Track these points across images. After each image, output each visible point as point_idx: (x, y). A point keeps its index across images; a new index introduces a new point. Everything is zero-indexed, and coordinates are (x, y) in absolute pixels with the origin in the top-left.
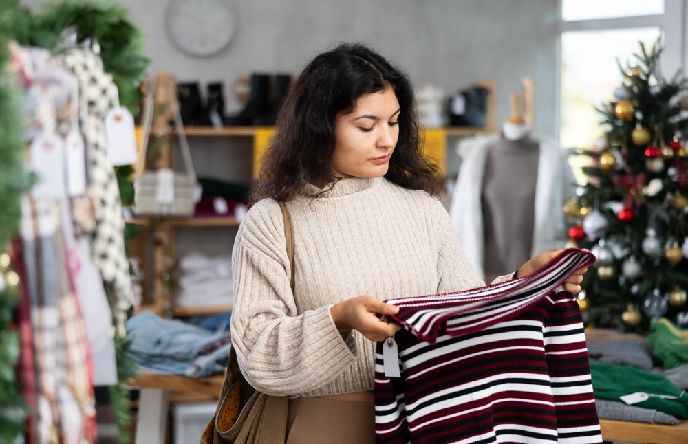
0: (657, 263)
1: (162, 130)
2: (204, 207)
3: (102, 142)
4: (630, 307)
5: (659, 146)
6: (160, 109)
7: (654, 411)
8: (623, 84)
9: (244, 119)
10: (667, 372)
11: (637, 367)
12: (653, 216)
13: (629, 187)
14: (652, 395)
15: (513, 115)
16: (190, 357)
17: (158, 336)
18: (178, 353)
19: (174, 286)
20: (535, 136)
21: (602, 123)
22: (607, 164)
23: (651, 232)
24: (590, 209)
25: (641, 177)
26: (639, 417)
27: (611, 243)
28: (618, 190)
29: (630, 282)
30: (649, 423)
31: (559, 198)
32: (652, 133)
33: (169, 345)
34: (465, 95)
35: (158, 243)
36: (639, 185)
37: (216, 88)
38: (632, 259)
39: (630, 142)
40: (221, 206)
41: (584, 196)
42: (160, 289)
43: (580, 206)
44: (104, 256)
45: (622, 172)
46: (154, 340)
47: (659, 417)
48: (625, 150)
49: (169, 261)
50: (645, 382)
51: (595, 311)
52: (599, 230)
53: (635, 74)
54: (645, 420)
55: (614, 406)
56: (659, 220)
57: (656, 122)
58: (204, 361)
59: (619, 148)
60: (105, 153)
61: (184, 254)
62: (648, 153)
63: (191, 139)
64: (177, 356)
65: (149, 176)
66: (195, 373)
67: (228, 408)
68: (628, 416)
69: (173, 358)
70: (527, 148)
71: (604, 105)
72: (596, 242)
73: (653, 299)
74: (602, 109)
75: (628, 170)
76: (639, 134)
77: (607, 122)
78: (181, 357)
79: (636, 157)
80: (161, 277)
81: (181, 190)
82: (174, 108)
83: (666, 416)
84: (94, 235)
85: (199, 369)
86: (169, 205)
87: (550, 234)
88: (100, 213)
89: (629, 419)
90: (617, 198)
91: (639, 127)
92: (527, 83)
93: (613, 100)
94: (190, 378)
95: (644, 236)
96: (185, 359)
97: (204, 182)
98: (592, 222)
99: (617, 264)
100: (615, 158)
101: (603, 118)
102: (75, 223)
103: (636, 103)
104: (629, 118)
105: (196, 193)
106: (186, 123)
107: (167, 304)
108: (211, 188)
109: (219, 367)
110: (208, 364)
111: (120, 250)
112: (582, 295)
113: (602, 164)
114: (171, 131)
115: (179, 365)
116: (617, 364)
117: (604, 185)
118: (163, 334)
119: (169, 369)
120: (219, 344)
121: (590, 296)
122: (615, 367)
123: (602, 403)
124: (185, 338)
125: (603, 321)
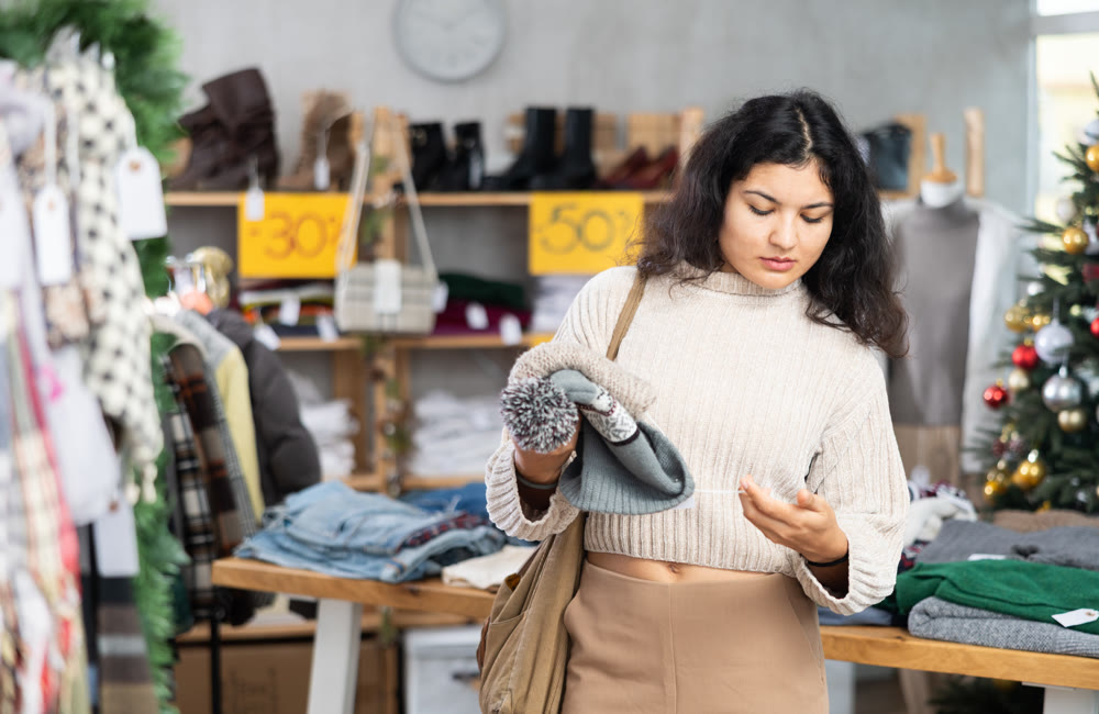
1: (383, 198)
2: (451, 319)
3: (109, 203)
6: (379, 165)
9: (515, 180)
15: (937, 169)
16: (389, 550)
17: (342, 519)
18: (370, 544)
19: (403, 444)
20: (970, 203)
21: (1066, 179)
22: (1074, 244)
24: (1046, 319)
26: (1080, 648)
27: (1082, 369)
28: (1090, 287)
30: (1096, 658)
33: (358, 532)
35: (378, 376)
37: (470, 131)
40: (477, 317)
41: (1039, 297)
42: (381, 449)
43: (1032, 311)
44: (107, 377)
45: (1096, 258)
46: (336, 525)
49: (395, 404)
51: (1049, 481)
52: (1058, 351)
54: (1089, 652)
55: (1042, 629)
58: (409, 557)
59: (1094, 219)
60: (114, 220)
61: (420, 395)
63: (425, 209)
64: (369, 549)
65: (363, 271)
66: (395, 576)
68: (1064, 645)
69: (363, 552)
70: (959, 221)
71: (1068, 149)
72: (1055, 370)
74: (1068, 155)
77: (1077, 177)
78: (375, 549)
80: (382, 429)
81: (413, 292)
82: (402, 164)
85: (402, 569)
86: (394, 316)
88: (98, 312)
89: (1064, 650)
92: (973, 116)
93: (1085, 140)
94: (388, 583)
96: (382, 555)
97: (446, 278)
98: (1050, 338)
99: (1090, 405)
100: (1087, 236)
101: (1071, 170)
102: (49, 325)
105: (439, 298)
106: (421, 187)
107: (392, 472)
108: (462, 290)
109: (434, 567)
110: (417, 561)
111: (134, 367)
112: (1033, 457)
113: (1066, 244)
114: (397, 199)
115: (371, 563)
116: (1061, 565)
117: (1070, 278)
118: (351, 516)
119: (358, 569)
120: (435, 531)
121: (1047, 458)
122: (1055, 568)
123: (1025, 624)
124: (384, 521)
125: (1064, 498)
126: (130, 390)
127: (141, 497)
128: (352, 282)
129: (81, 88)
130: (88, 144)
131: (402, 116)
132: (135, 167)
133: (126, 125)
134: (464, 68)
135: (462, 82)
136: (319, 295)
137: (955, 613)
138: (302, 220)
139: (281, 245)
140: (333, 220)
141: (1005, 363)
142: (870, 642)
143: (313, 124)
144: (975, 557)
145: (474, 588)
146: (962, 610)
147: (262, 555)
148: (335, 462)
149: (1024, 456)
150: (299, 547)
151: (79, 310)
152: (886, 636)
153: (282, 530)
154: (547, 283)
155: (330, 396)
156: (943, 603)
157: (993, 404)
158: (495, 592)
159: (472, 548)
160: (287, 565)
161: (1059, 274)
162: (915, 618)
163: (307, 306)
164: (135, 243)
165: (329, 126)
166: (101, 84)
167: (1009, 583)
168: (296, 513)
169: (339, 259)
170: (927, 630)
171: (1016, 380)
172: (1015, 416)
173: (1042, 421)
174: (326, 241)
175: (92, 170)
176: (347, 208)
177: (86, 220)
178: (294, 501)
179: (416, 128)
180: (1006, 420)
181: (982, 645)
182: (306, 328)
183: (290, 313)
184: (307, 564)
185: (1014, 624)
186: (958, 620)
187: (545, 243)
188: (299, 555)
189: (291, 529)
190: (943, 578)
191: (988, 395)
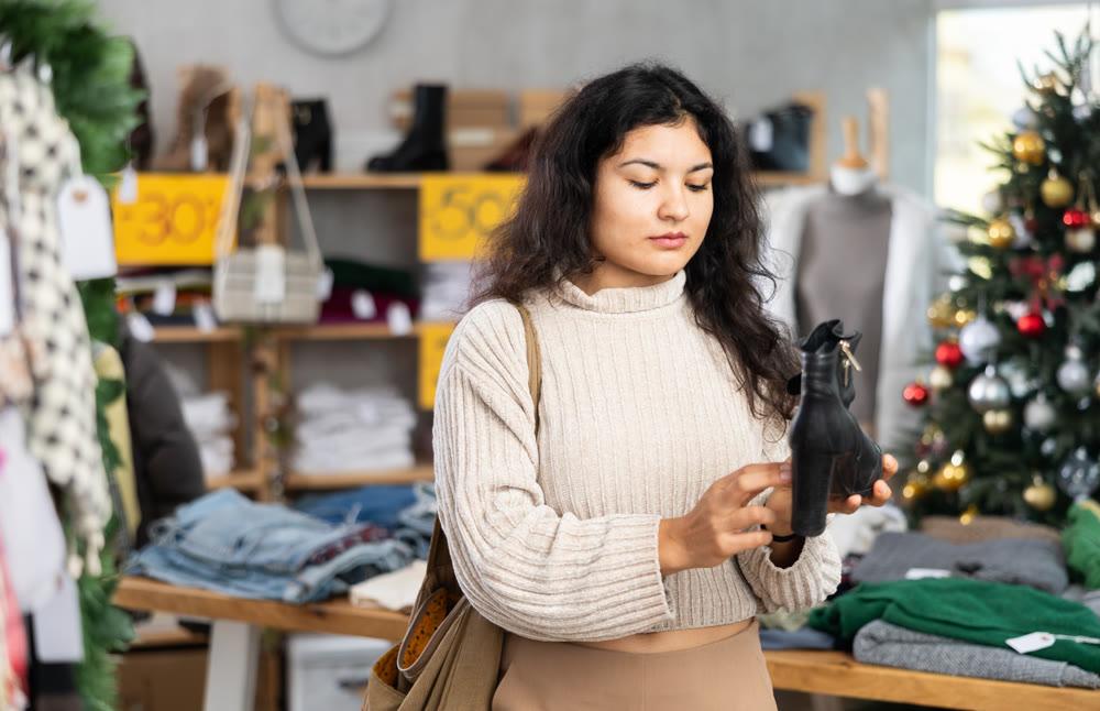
0: (1084, 403)
1: (265, 180)
2: (336, 308)
3: (50, 238)
4: (1037, 479)
5: (1087, 209)
6: (260, 145)
7: (1063, 665)
8: (1028, 104)
10: (1090, 595)
11: (1039, 587)
12: (1077, 326)
13: (1037, 277)
14: (1061, 637)
15: (848, 154)
16: (293, 568)
17: (240, 533)
18: (272, 562)
19: (285, 439)
20: (884, 189)
21: (991, 168)
22: (1000, 238)
23: (1074, 353)
24: (971, 314)
25: (1055, 260)
26: (1038, 675)
27: (1006, 370)
28: (1018, 282)
29: (1038, 437)
30: (1055, 686)
31: (923, 292)
32: (1075, 185)
33: (257, 549)
34: (773, 118)
35: (259, 368)
36: (1053, 275)
38: (1041, 398)
39: (1038, 201)
40: (364, 305)
41: (962, 292)
42: (263, 445)
43: (954, 308)
45: (1026, 252)
46: (233, 540)
47: (1071, 677)
48: (1029, 215)
49: (277, 399)
50: (1050, 614)
51: (979, 485)
52: (986, 350)
53: (1048, 85)
54: (1047, 680)
55: (996, 655)
56: (1084, 331)
57: (1082, 168)
58: (314, 576)
59: (1021, 211)
60: (57, 258)
61: (303, 387)
62: (1068, 219)
63: (313, 194)
64: (270, 567)
65: (243, 257)
66: (300, 596)
67: (422, 632)
68: (1020, 673)
69: (264, 571)
70: (871, 208)
71: (996, 139)
72: (981, 369)
73: (1076, 465)
74: (991, 143)
75: (1036, 247)
76: (1054, 188)
77: (1002, 166)
78: (276, 567)
79: (1049, 225)
80: (264, 423)
81: (296, 279)
82: (285, 143)
83: (1083, 673)
84: (35, 403)
85: (306, 589)
86: (277, 305)
87: (910, 354)
88: (41, 366)
89: (1021, 678)
90: (1016, 295)
91: (1053, 175)
92: (877, 97)
93: (1013, 130)
94: (291, 605)
95: (1061, 359)
96: (285, 572)
97: (334, 264)
98: (976, 336)
99: (1017, 406)
100: (1013, 229)
101: (995, 160)
103: (1049, 136)
104: (1038, 162)
105: (323, 285)
107: (274, 470)
108: (348, 276)
109: (340, 586)
110: (322, 580)
111: (82, 427)
112: (957, 459)
113: (990, 238)
114: (280, 182)
115: (273, 582)
116: (1006, 582)
117: (995, 272)
118: (249, 529)
119: (258, 589)
120: (340, 545)
121: (971, 461)
122: (1003, 588)
123: (977, 650)
124: (285, 536)
125: (992, 503)
126: (77, 454)
127: (84, 571)
128: (233, 269)
129: (18, 108)
130: (28, 173)
131: (281, 92)
132: (80, 197)
133: (70, 150)
134: (348, 40)
135: (345, 56)
136: (196, 284)
137: (904, 638)
138: (178, 203)
139: (155, 229)
140: (211, 203)
141: (925, 360)
142: (815, 670)
143: (190, 101)
144: (915, 574)
145: (385, 609)
146: (911, 635)
147: (153, 572)
148: (215, 461)
149: (947, 457)
150: (194, 565)
151: (21, 366)
152: (830, 661)
153: (173, 546)
154: (437, 269)
155: (205, 389)
156: (890, 628)
157: (914, 403)
158: (409, 614)
159: (380, 564)
160: (179, 584)
161: (982, 268)
162: (861, 643)
163: (183, 294)
164: (78, 284)
165: (208, 103)
166: (40, 102)
167: (958, 604)
168: (189, 527)
169: (219, 245)
170: (874, 655)
171: (939, 378)
172: (937, 416)
173: (967, 422)
174: (204, 225)
175: (32, 201)
176: (225, 191)
177: (28, 259)
178: (186, 514)
179: (298, 106)
180: (928, 419)
181: (933, 672)
182: (182, 317)
183: (165, 302)
184: (202, 583)
185: (967, 650)
186: (906, 646)
187: (437, 228)
188: (193, 573)
189: (184, 545)
190: (889, 601)
191: (910, 394)
